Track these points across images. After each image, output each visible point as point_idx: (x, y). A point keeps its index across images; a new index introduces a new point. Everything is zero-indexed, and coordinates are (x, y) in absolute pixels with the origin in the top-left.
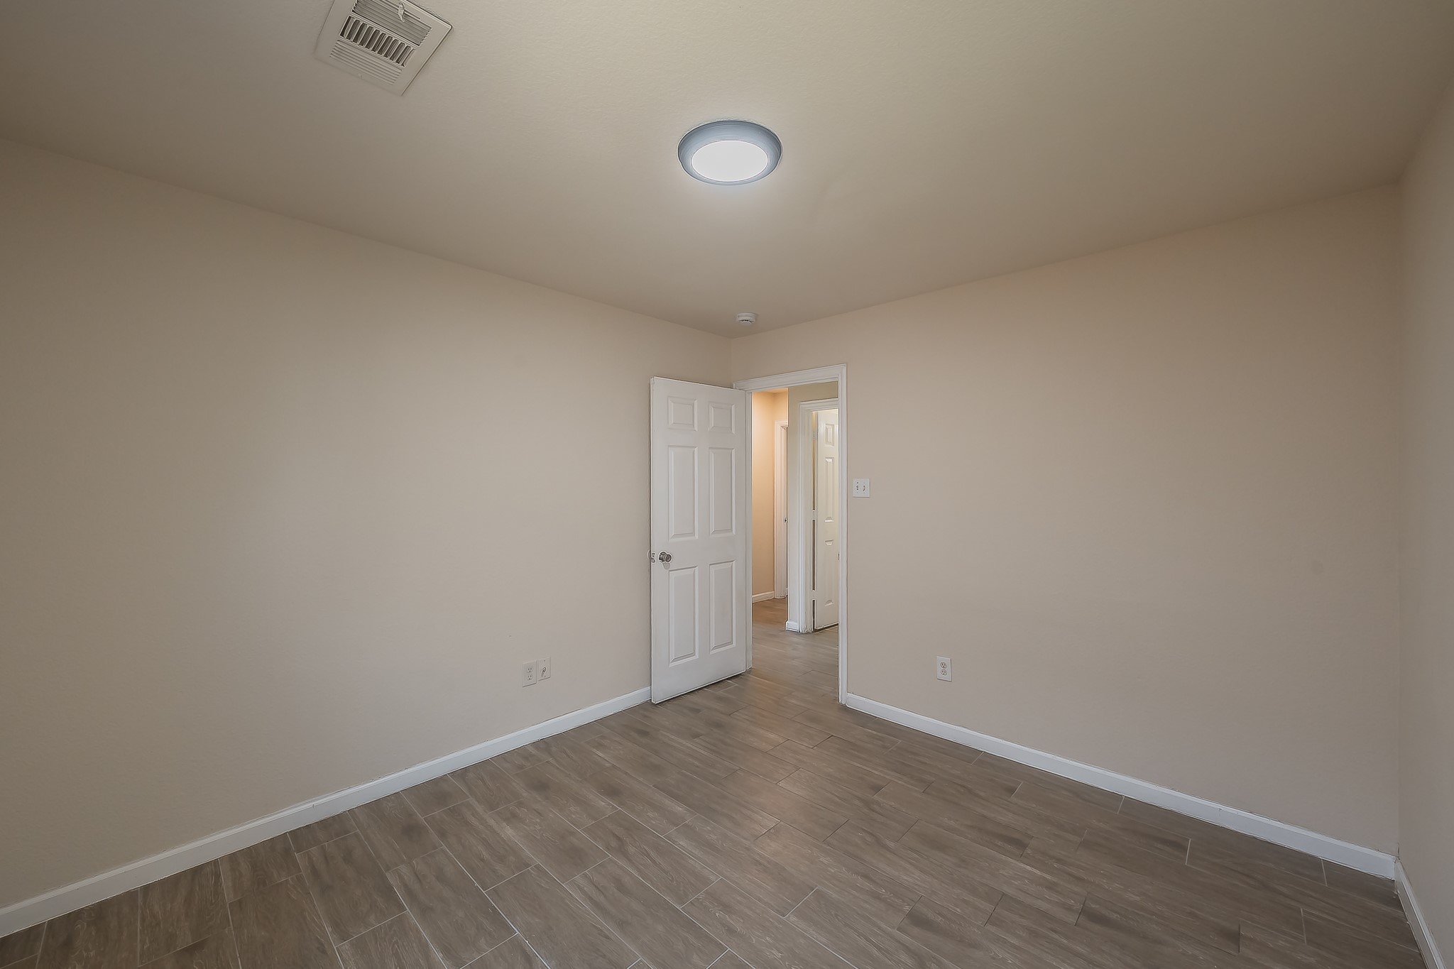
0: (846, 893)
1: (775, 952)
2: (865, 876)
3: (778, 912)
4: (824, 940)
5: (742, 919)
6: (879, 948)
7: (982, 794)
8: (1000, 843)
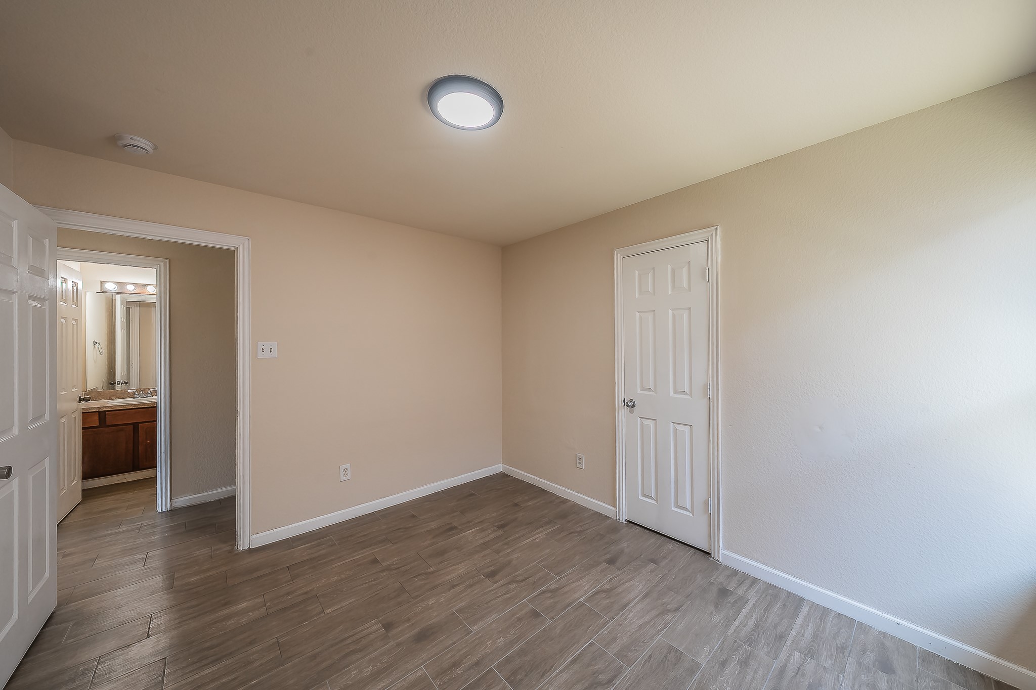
0: (463, 598)
1: (499, 641)
2: (454, 586)
3: (467, 634)
4: (495, 615)
5: (468, 655)
6: (505, 594)
7: (410, 525)
8: (450, 533)
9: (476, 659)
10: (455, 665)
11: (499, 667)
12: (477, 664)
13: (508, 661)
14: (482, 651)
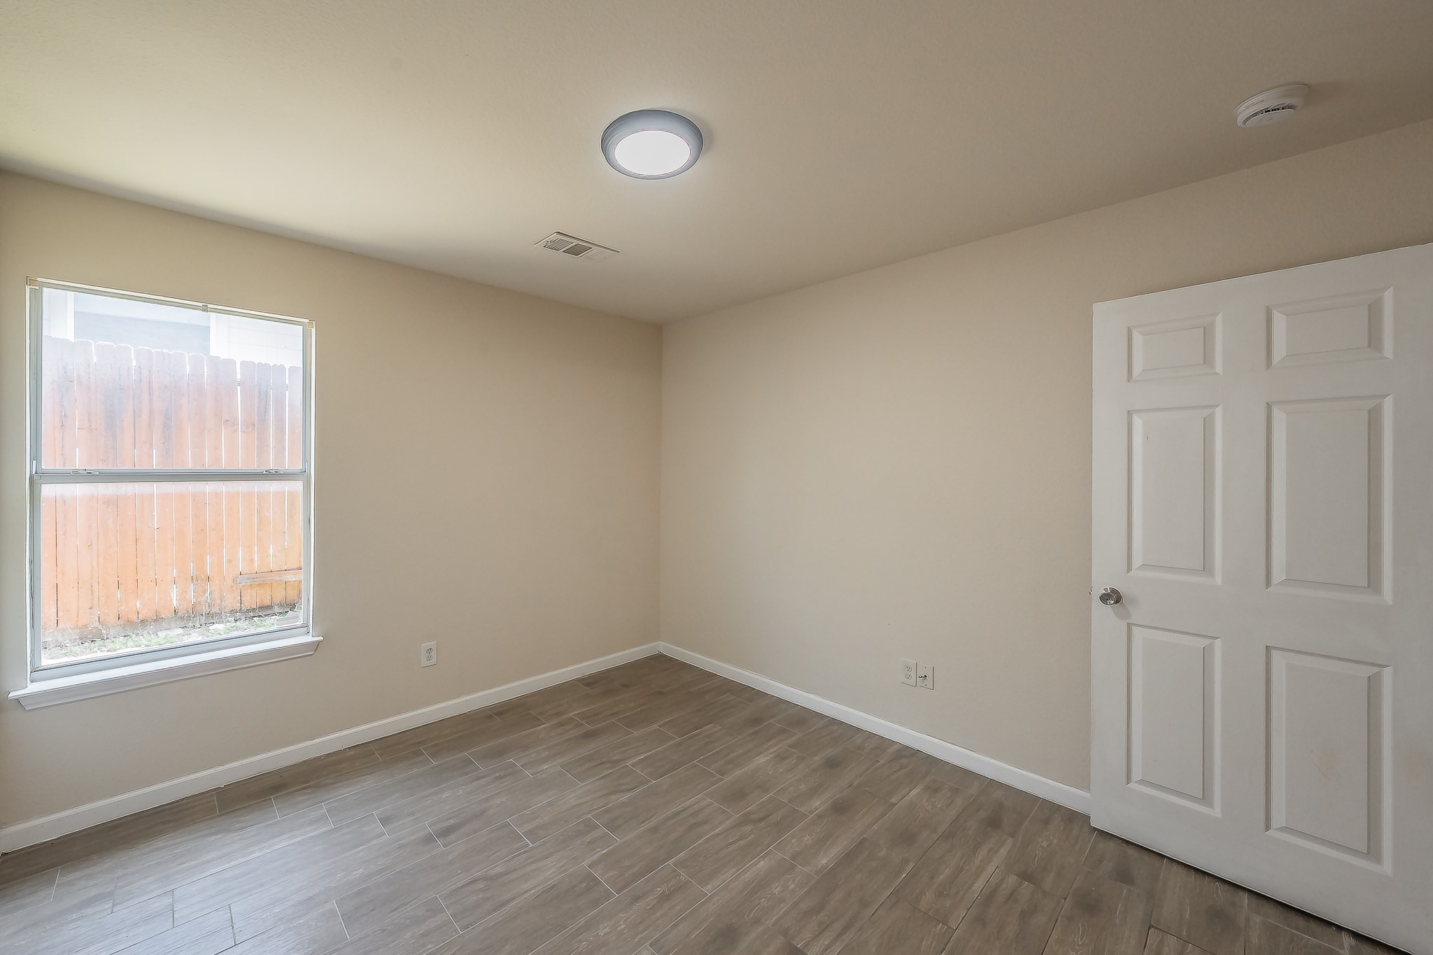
9: (641, 904)
10: (666, 897)
11: (608, 895)
12: (637, 899)
13: (596, 903)
14: (632, 915)
